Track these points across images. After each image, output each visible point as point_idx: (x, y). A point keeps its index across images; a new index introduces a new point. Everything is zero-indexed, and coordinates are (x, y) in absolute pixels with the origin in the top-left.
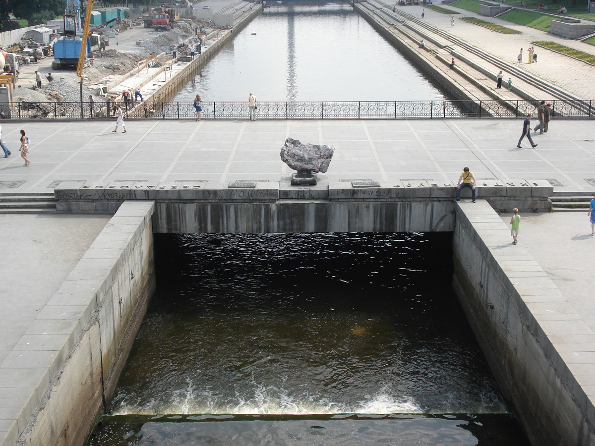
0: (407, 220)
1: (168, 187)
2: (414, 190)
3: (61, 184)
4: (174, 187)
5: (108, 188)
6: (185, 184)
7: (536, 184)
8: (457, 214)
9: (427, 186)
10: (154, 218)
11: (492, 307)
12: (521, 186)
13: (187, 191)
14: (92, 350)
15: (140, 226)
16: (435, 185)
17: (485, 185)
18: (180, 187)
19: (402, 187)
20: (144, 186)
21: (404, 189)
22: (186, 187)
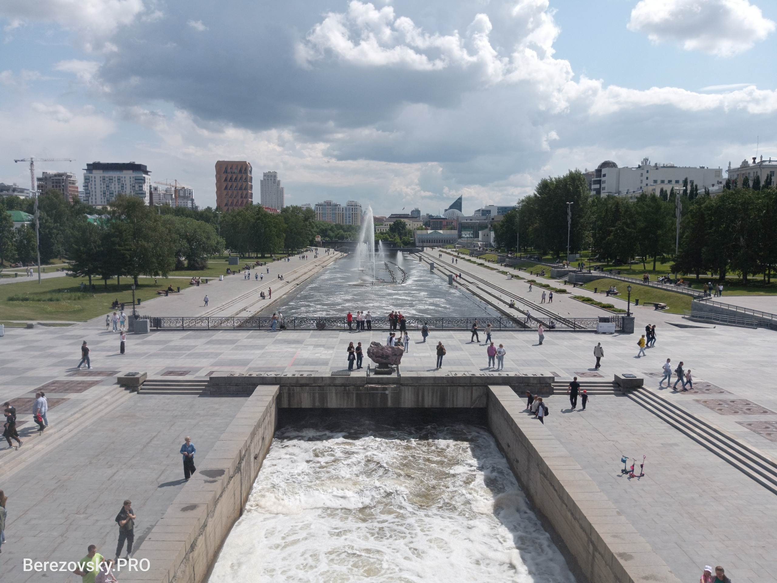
0: (455, 399)
1: (290, 375)
2: (459, 377)
3: (214, 373)
4: (294, 375)
5: (247, 376)
6: (302, 373)
7: (542, 375)
8: (489, 395)
9: (468, 375)
10: (279, 398)
11: (517, 461)
12: (532, 376)
13: (302, 378)
14: (236, 492)
15: (270, 402)
16: (474, 375)
17: (507, 375)
18: (297, 375)
19: (451, 376)
20: (272, 374)
21: (452, 378)
22: (302, 375)
